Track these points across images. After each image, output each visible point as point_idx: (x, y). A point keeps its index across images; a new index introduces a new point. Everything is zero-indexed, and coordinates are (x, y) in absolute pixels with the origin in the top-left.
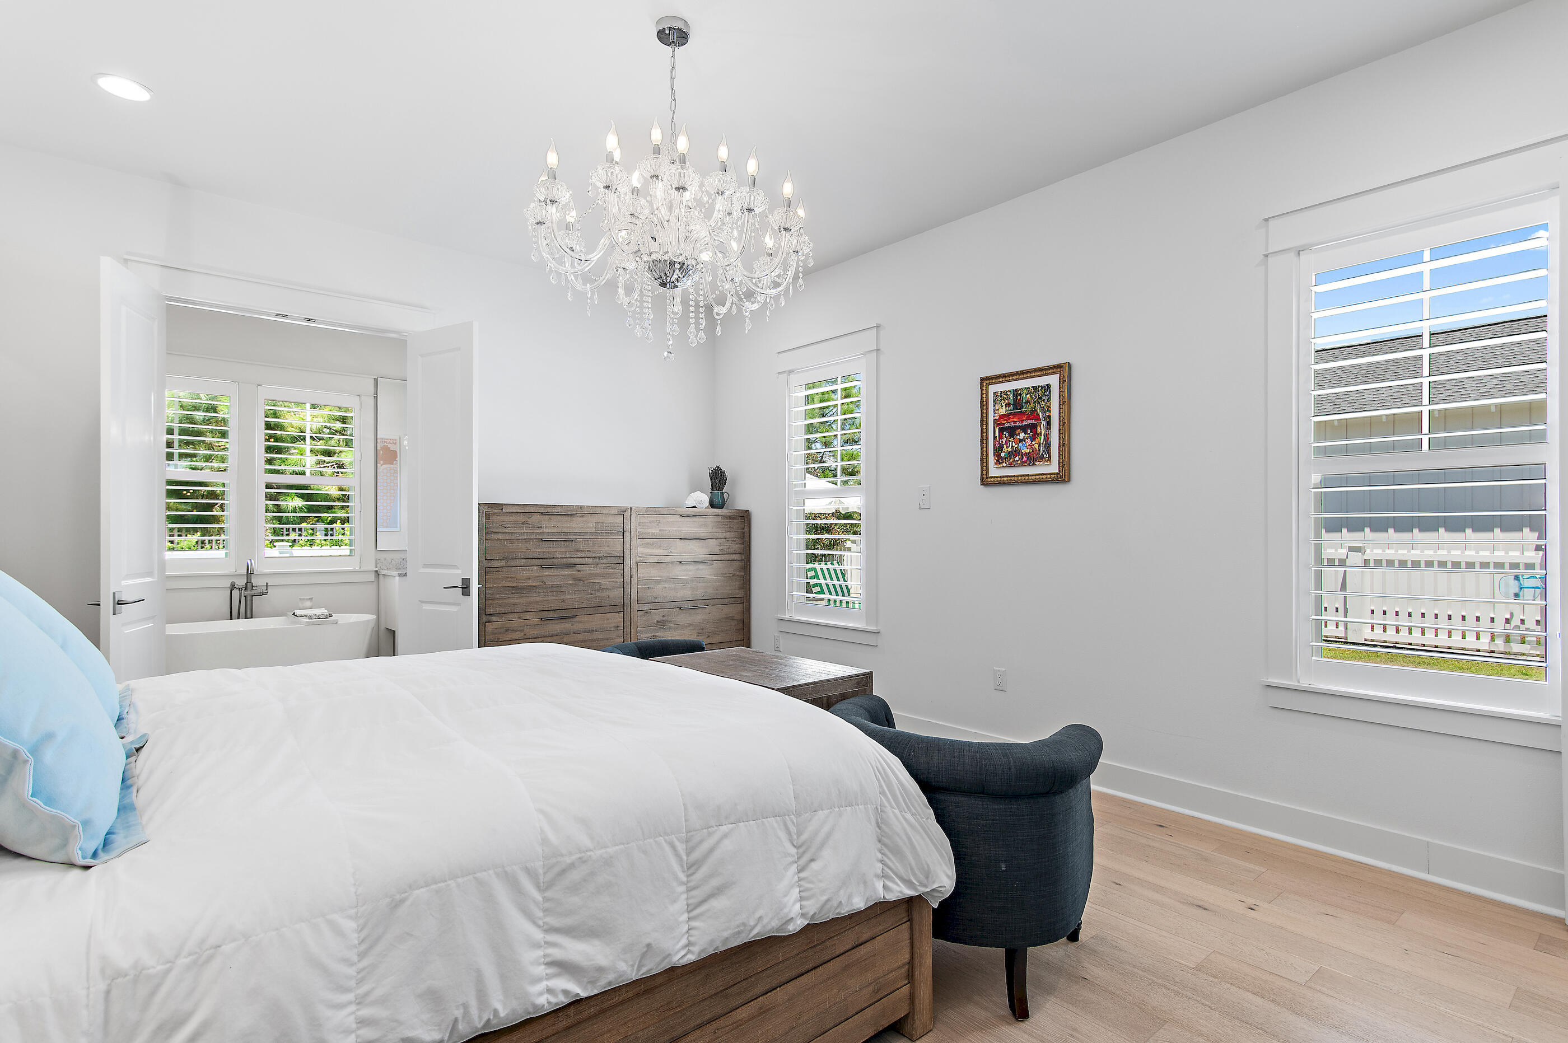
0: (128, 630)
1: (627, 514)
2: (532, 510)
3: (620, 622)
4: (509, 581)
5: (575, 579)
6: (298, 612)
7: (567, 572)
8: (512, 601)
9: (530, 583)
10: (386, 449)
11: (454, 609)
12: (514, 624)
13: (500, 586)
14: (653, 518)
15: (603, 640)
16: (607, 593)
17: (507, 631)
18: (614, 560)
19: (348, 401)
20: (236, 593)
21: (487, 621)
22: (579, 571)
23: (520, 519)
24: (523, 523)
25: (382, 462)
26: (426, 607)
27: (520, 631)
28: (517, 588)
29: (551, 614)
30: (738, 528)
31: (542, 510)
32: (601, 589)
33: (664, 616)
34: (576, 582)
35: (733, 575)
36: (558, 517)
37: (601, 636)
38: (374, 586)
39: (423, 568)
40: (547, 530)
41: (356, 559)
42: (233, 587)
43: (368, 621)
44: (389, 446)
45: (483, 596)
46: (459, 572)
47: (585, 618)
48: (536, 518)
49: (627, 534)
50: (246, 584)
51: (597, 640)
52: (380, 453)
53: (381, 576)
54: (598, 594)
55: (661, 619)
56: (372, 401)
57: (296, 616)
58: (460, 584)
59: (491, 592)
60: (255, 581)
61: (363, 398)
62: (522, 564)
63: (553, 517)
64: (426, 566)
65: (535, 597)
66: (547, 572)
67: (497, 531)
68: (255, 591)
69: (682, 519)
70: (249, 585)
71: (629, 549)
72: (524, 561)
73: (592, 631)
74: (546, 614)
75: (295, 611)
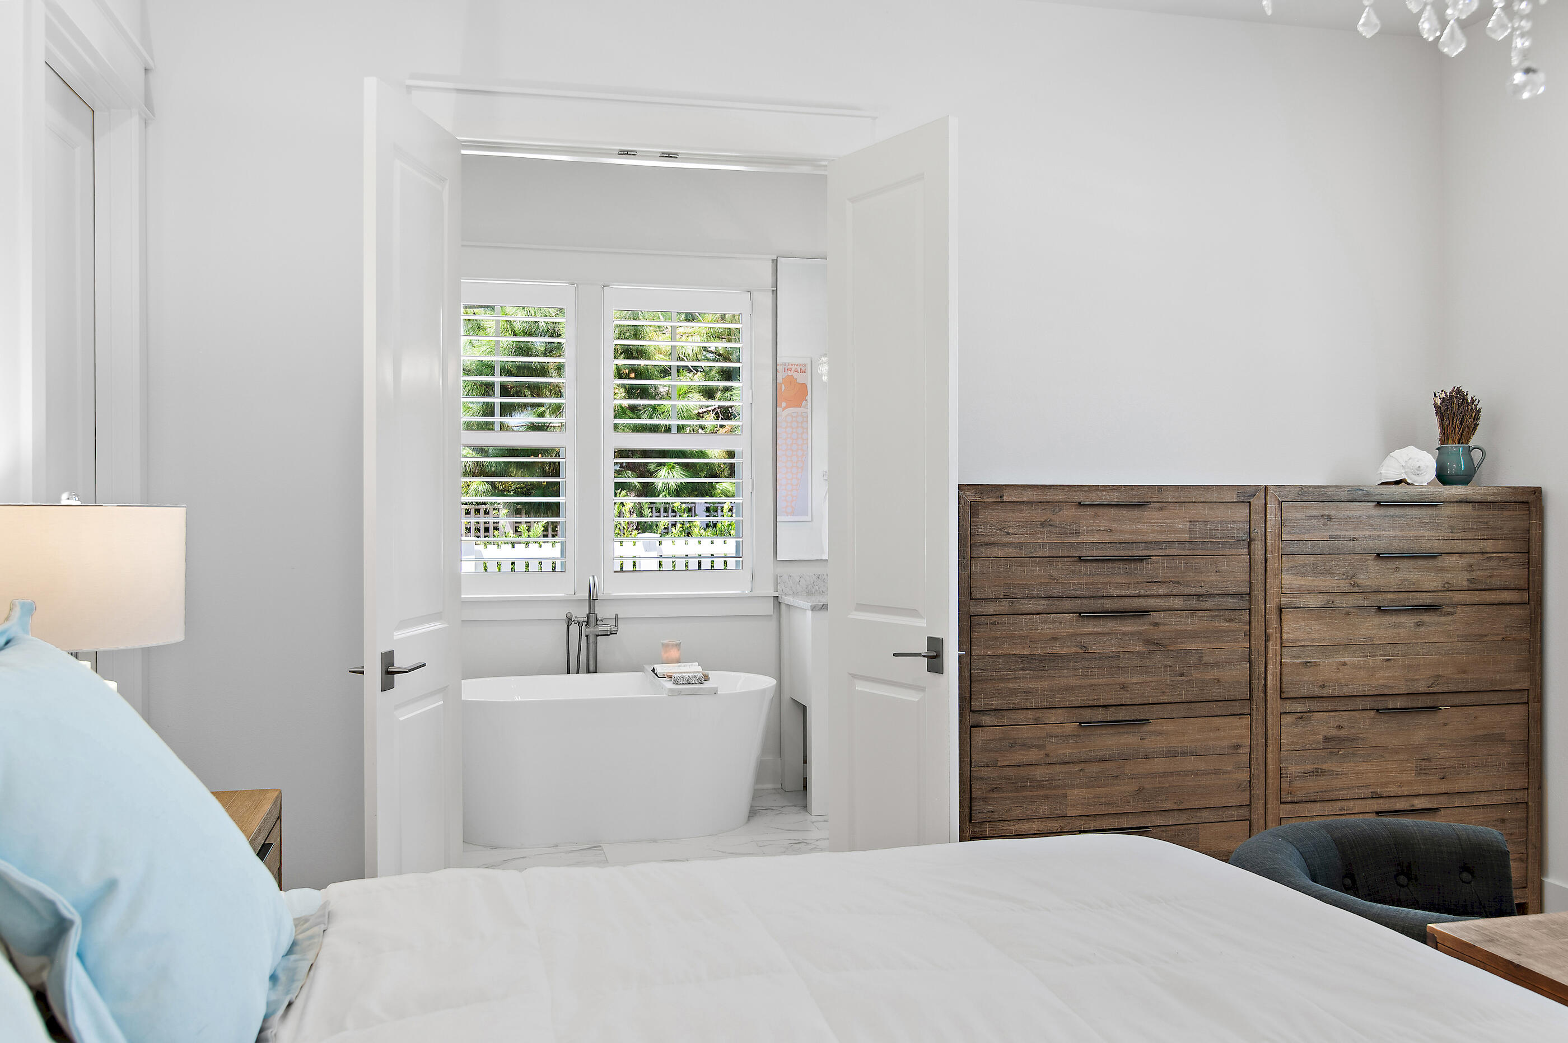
0: (404, 715)
1: (1257, 502)
2: (1061, 496)
3: (1242, 737)
4: (1017, 644)
5: (1148, 642)
6: (660, 669)
7: (1131, 626)
8: (1023, 685)
9: (1058, 649)
10: (791, 381)
11: (912, 697)
12: (1025, 733)
13: (999, 652)
14: (1315, 509)
15: (1206, 773)
16: (1216, 673)
17: (1012, 746)
18: (1230, 603)
19: (735, 303)
20: (574, 629)
21: (975, 724)
22: (1156, 624)
23: (1037, 515)
24: (1042, 525)
25: (784, 404)
26: (861, 687)
27: (1036, 746)
28: (1031, 657)
29: (1100, 715)
30: (1514, 529)
31: (1080, 497)
32: (1202, 665)
33: (1340, 727)
34: (1151, 647)
35: (1503, 640)
36: (1113, 511)
37: (1202, 766)
38: (773, 624)
39: (856, 610)
40: (1091, 539)
41: (745, 574)
42: (569, 621)
43: (763, 691)
44: (795, 375)
45: (967, 674)
46: (922, 623)
47: (1169, 726)
48: (1069, 513)
49: (1258, 547)
50: (588, 616)
51: (1195, 773)
52: (781, 389)
53: (783, 607)
54: (1195, 675)
55: (1333, 732)
56: (768, 300)
57: (656, 674)
58: (923, 649)
59: (981, 665)
60: (601, 611)
61: (755, 294)
62: (1040, 608)
63: (1101, 511)
64: (861, 607)
65: (1065, 678)
66: (1090, 627)
67: (993, 540)
68: (601, 628)
69: (1382, 511)
70: (592, 619)
71: (1261, 578)
72: (1046, 602)
73: (1184, 754)
74: (1089, 715)
75: (656, 666)
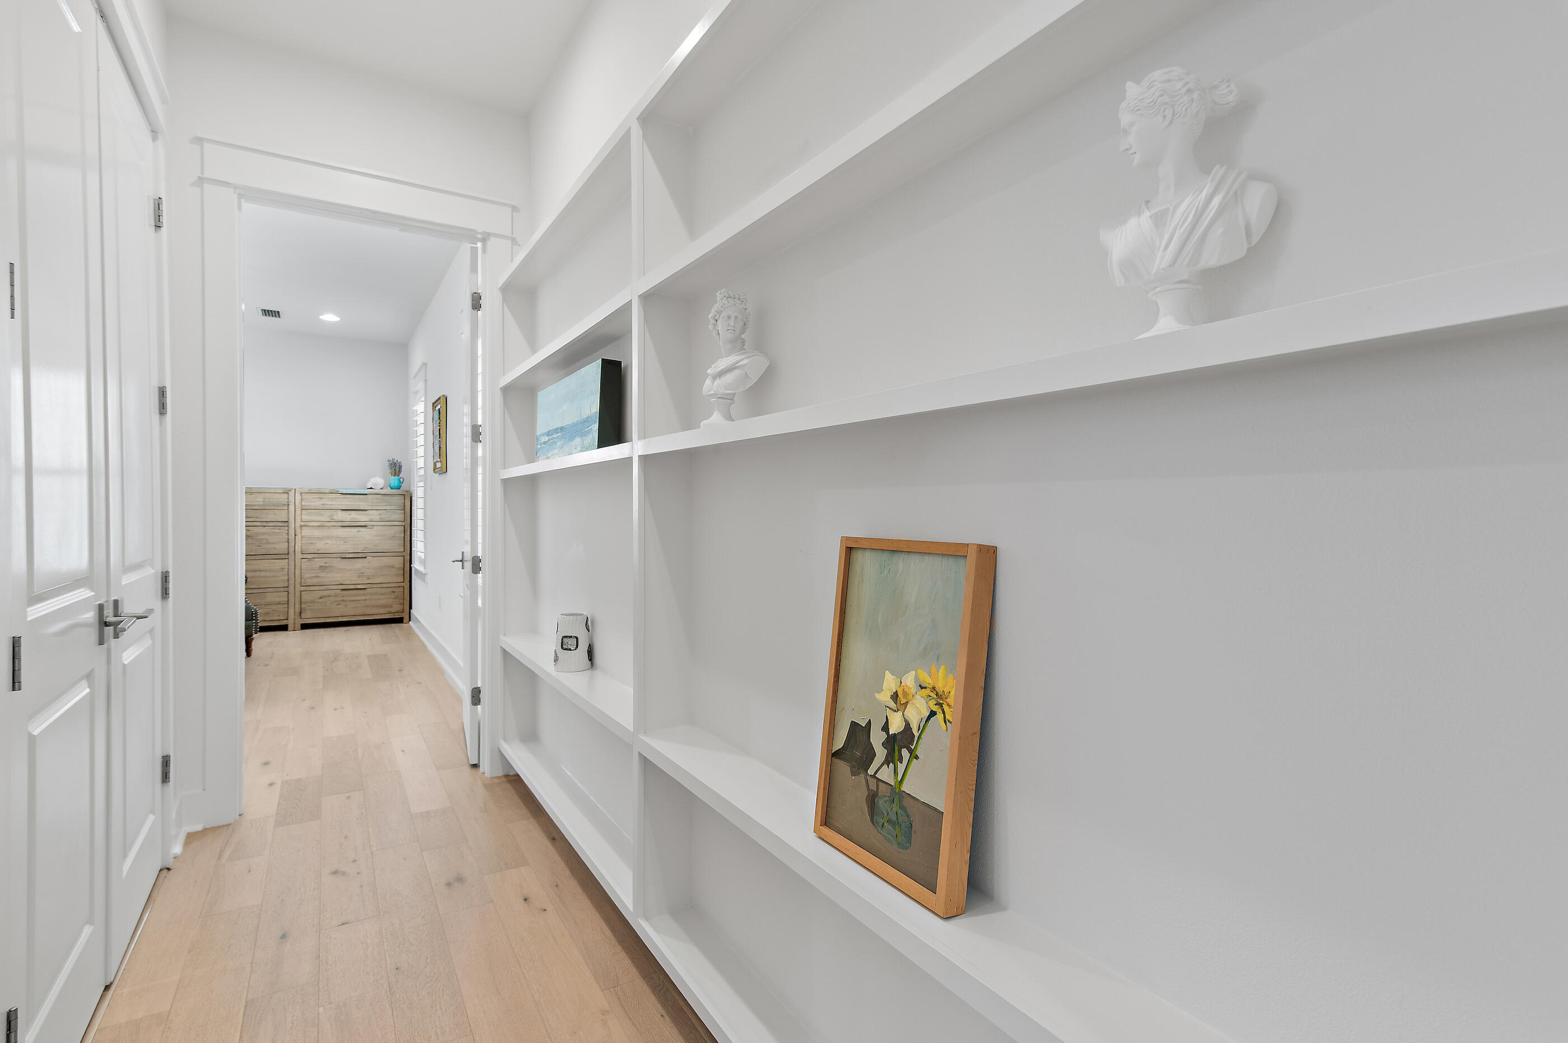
1: (292, 493)
14: (316, 495)
15: (270, 577)
16: (273, 546)
18: (282, 524)
30: (400, 503)
32: (268, 543)
33: (326, 563)
35: (393, 536)
49: (292, 508)
54: (265, 546)
55: (324, 565)
69: (344, 496)
71: (293, 516)
73: (260, 571)
